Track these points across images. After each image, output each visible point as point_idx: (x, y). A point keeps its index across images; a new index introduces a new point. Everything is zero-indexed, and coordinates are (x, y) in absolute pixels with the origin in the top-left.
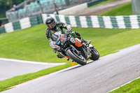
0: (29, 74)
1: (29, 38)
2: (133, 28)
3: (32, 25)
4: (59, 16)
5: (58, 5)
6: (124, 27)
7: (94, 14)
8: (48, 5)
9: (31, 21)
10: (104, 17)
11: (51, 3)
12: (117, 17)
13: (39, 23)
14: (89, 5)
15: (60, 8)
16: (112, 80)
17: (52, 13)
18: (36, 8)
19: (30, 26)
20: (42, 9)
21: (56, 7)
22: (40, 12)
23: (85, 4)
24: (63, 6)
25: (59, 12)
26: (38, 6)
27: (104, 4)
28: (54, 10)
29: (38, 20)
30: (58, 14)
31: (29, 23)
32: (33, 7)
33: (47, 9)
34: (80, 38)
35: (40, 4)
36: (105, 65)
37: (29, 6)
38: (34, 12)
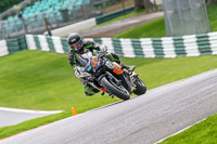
0: (6, 128)
1: (6, 72)
2: (166, 56)
3: (11, 51)
4: (53, 37)
5: (50, 21)
6: (153, 56)
7: (106, 34)
8: (36, 20)
9: (8, 45)
10: (121, 40)
11: (40, 18)
12: (141, 40)
13: (21, 49)
14: (100, 21)
15: (54, 26)
16: (135, 136)
17: (42, 33)
18: (17, 26)
19: (7, 53)
20: (26, 27)
21: (47, 23)
22: (22, 32)
23: (93, 20)
24: (58, 22)
25: (53, 32)
26: (19, 22)
27: (122, 20)
28: (44, 28)
29: (20, 44)
30: (50, 34)
31: (6, 48)
32: (13, 24)
33: (33, 27)
34: (119, 63)
35: (23, 20)
36: (123, 114)
37: (5, 21)
38: (14, 31)
